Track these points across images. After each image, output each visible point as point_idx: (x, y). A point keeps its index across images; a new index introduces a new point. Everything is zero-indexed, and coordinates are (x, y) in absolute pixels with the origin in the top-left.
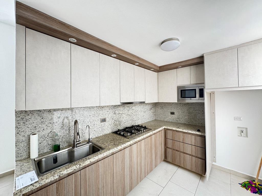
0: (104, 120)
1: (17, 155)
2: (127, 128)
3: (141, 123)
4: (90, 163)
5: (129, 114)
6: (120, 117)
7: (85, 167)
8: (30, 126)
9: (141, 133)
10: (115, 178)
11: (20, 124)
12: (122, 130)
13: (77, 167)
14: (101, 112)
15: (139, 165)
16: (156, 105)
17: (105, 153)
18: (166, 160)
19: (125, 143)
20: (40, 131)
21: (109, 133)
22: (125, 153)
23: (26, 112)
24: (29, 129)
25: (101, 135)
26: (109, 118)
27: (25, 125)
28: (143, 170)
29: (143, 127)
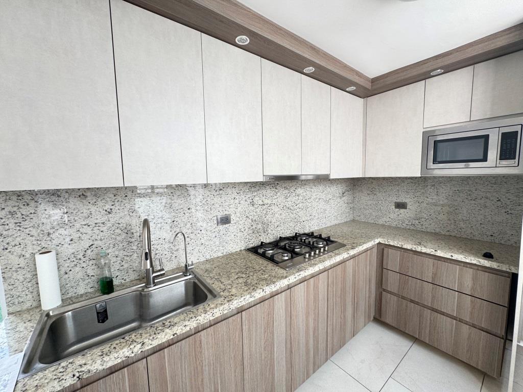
0: (225, 220)
1: (10, 299)
2: (281, 239)
3: (316, 228)
4: (172, 337)
5: (288, 206)
6: (265, 212)
7: (160, 349)
8: (34, 232)
9: (319, 255)
10: (247, 369)
11: (7, 227)
12: (270, 243)
13: (135, 350)
14: (217, 200)
15: (311, 333)
16: (354, 184)
17: (215, 310)
18: (379, 319)
19: (274, 283)
20: (63, 243)
21: (238, 250)
22: (276, 307)
23: (20, 198)
24: (34, 238)
25: (220, 254)
26: (238, 214)
27: (21, 229)
28: (322, 346)
29: (324, 240)
